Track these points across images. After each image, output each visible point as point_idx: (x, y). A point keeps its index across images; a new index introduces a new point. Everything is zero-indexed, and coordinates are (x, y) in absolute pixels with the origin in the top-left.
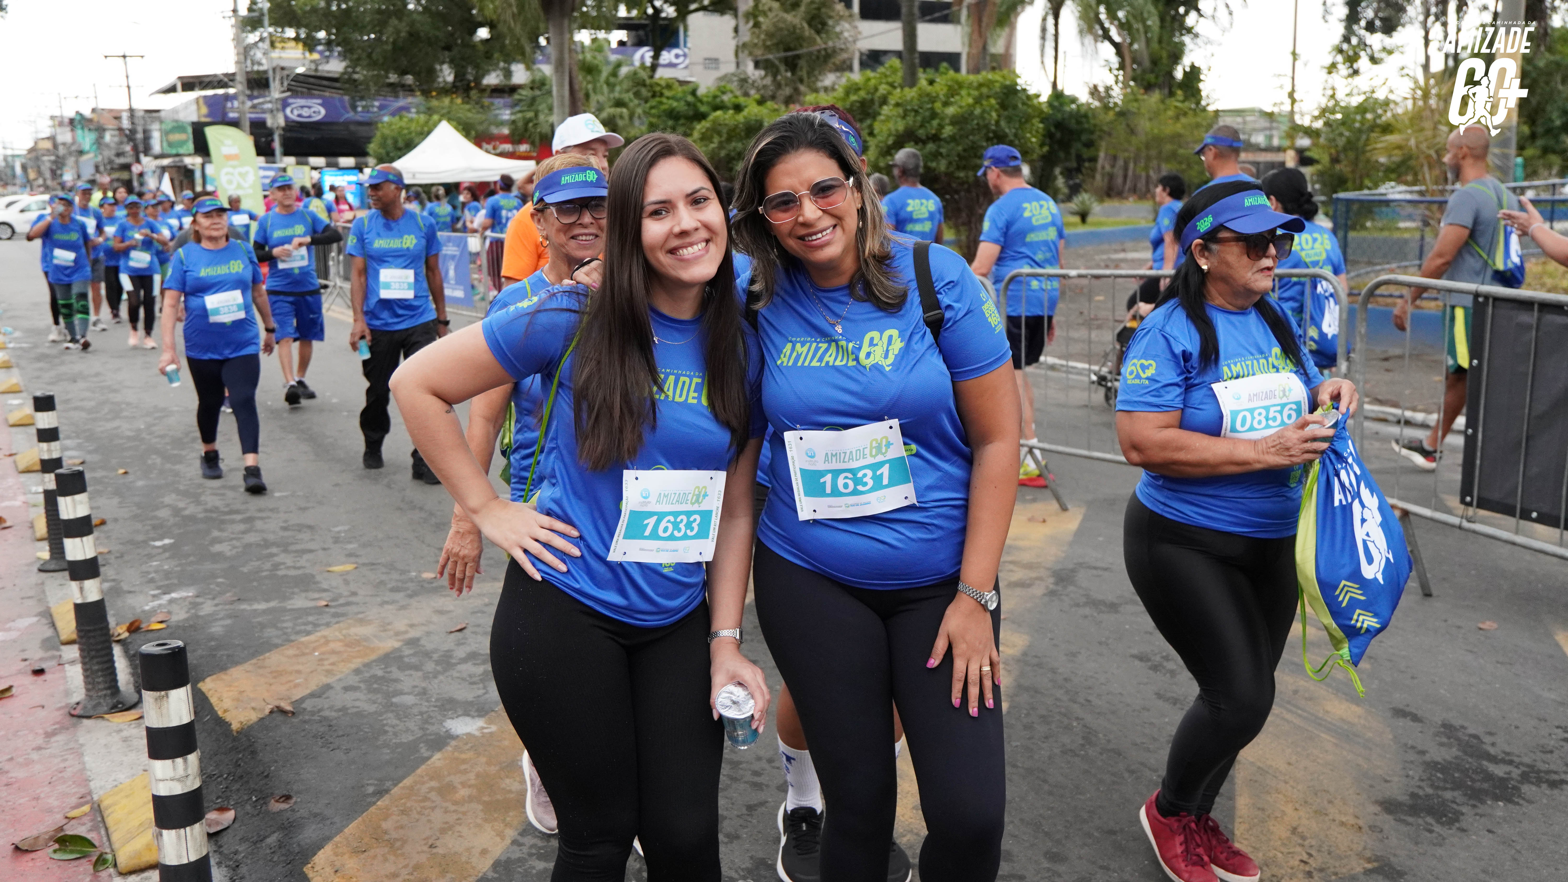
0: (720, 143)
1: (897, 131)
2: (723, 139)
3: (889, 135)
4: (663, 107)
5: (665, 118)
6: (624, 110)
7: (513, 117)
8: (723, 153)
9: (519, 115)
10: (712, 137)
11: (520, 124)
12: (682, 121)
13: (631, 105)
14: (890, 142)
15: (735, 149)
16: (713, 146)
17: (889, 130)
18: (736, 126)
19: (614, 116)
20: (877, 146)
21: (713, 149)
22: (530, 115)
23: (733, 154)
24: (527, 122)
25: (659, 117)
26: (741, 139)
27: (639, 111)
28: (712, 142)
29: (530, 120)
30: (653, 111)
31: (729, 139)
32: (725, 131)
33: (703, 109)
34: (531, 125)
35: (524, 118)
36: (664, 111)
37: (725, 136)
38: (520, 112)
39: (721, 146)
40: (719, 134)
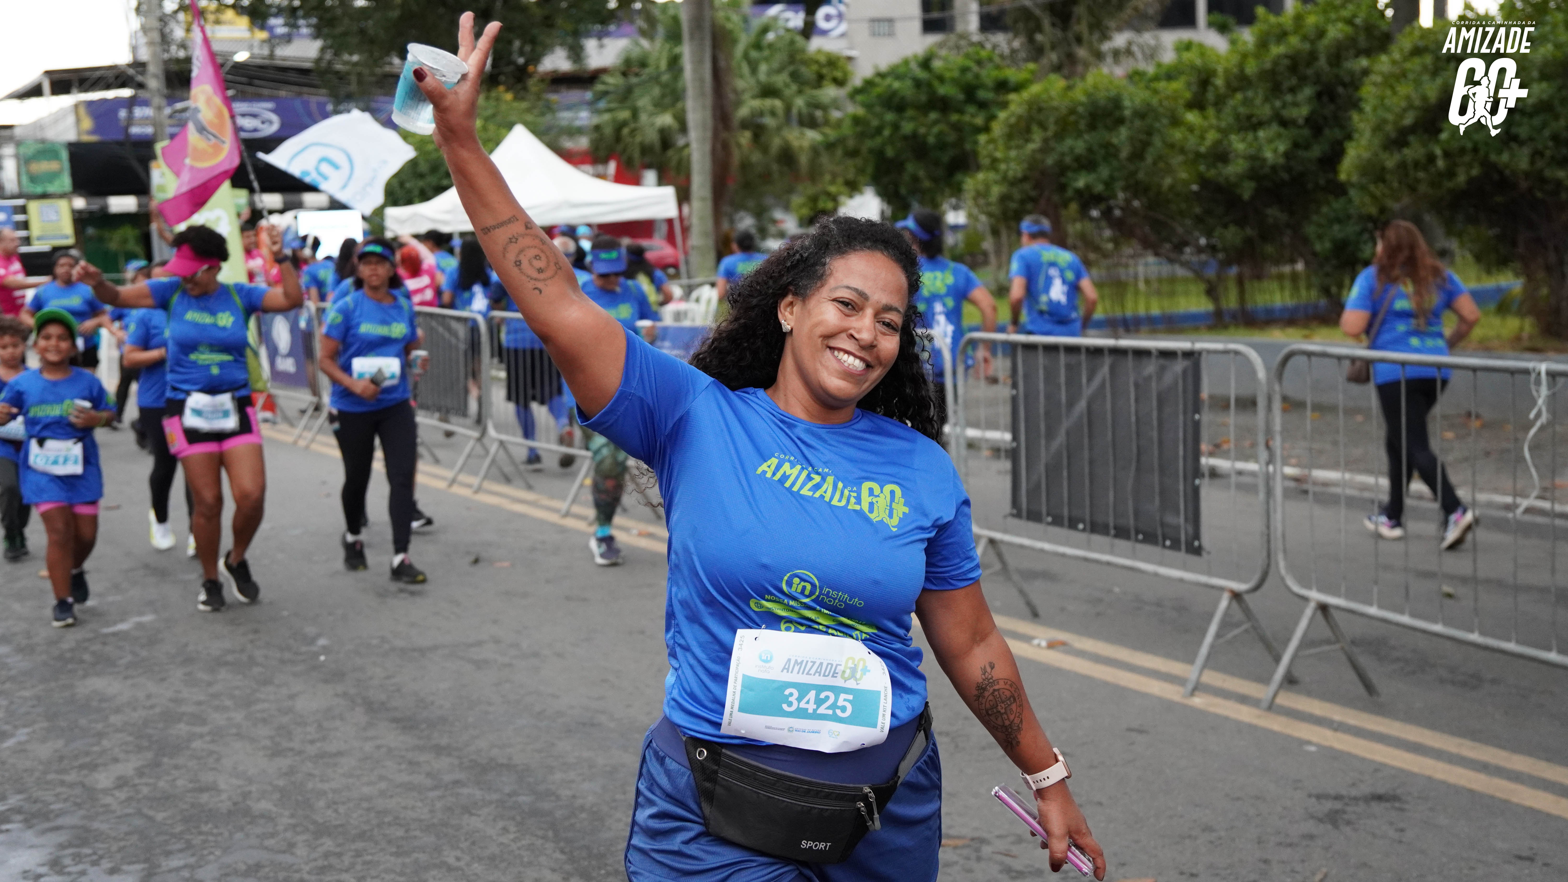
0: (1046, 141)
1: (1424, 98)
2: (1050, 133)
3: (1405, 110)
4: (878, 90)
5: (878, 109)
6: (777, 103)
7: (596, 120)
8: (1050, 161)
9: (606, 117)
10: (1028, 130)
11: (608, 131)
12: (910, 113)
13: (787, 92)
14: (1408, 120)
15: (1072, 149)
16: (1031, 146)
17: (1408, 98)
18: (1072, 111)
19: (761, 114)
20: (1377, 128)
21: (1034, 151)
22: (624, 115)
23: (1068, 160)
24: (619, 126)
25: (868, 107)
26: (1079, 134)
27: (799, 102)
28: (1028, 141)
29: (624, 124)
30: (859, 98)
31: (1059, 136)
32: (1052, 120)
33: (943, 90)
34: (625, 131)
35: (614, 120)
36: (879, 96)
37: (1052, 128)
38: (609, 110)
39: (1046, 149)
40: (1043, 126)
